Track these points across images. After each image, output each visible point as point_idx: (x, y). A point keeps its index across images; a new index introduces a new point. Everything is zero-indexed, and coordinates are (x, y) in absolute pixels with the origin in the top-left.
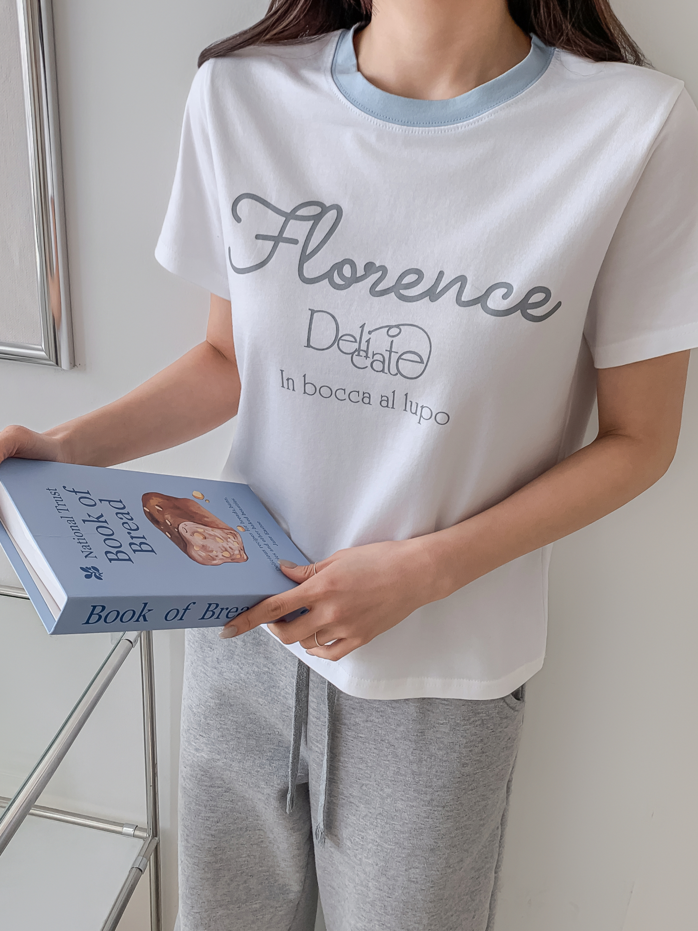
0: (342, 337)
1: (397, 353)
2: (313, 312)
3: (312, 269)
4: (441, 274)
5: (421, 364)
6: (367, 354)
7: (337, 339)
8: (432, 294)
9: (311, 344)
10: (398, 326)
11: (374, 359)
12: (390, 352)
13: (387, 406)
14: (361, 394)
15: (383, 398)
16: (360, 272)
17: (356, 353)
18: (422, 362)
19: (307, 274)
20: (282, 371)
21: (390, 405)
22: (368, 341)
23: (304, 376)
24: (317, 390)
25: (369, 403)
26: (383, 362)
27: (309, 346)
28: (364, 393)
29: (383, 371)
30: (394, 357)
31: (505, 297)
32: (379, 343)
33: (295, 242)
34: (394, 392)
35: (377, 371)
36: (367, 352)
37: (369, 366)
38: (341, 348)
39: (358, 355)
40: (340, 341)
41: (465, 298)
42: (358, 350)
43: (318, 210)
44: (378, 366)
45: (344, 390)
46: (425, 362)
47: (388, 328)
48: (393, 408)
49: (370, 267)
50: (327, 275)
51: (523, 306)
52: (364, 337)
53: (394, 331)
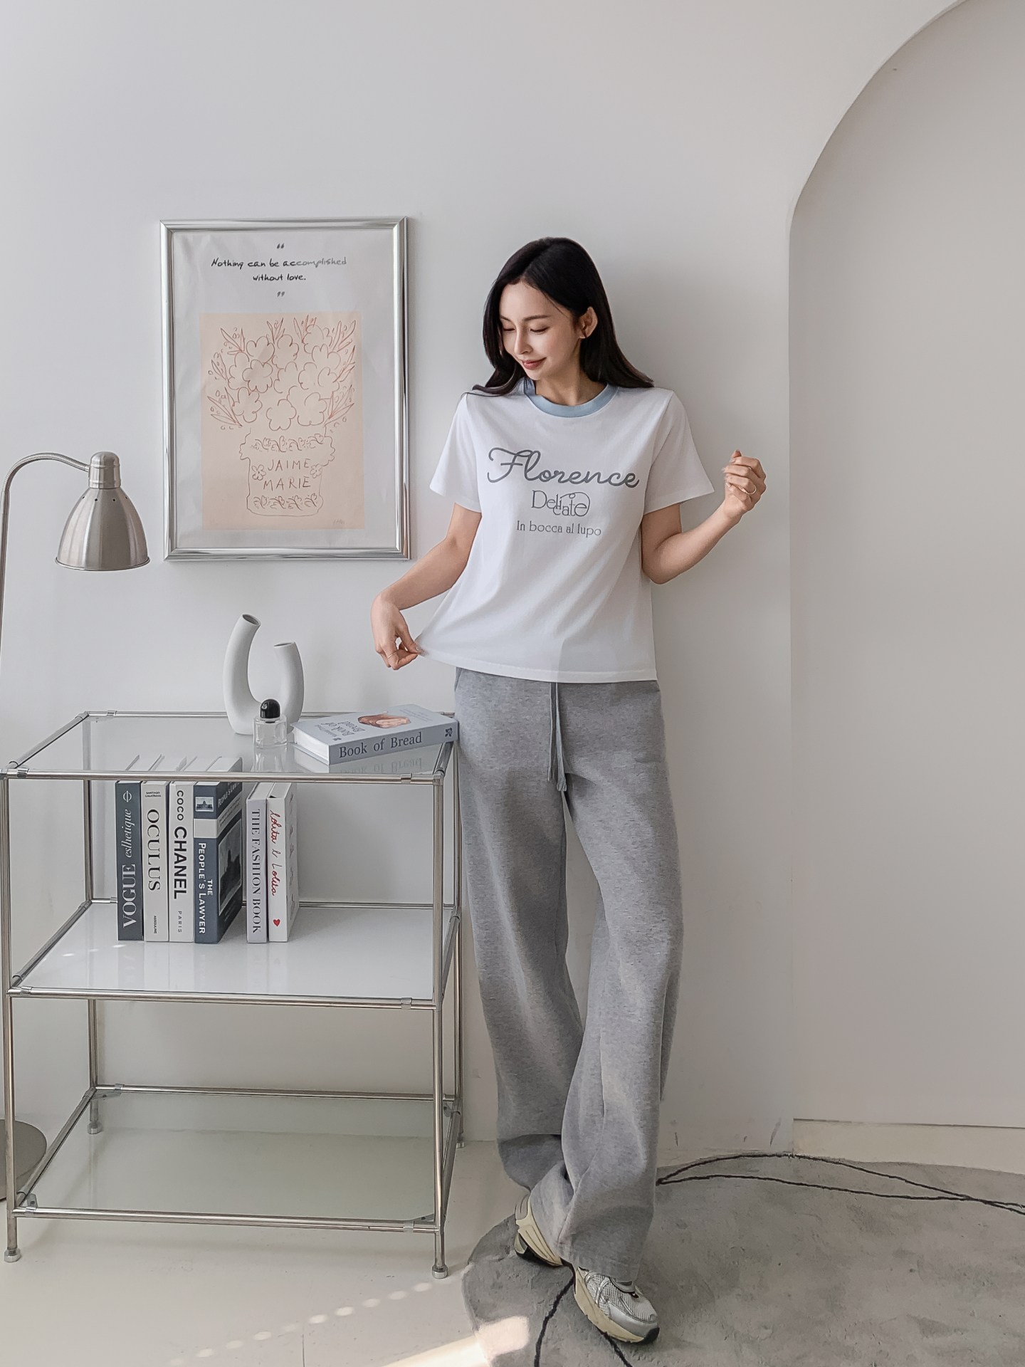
0: (548, 501)
1: (575, 505)
2: (534, 492)
3: (530, 475)
4: (588, 473)
7: (546, 503)
8: (586, 480)
9: (535, 505)
10: (573, 494)
11: (564, 509)
12: (571, 505)
13: (570, 532)
14: (558, 527)
15: (568, 528)
16: (553, 475)
17: (556, 507)
18: (586, 508)
19: (529, 477)
20: (518, 522)
22: (560, 502)
23: (531, 522)
24: (537, 528)
25: (561, 532)
26: (568, 510)
27: (534, 507)
29: (568, 514)
30: (573, 507)
31: (618, 478)
32: (566, 502)
33: (522, 465)
34: (574, 524)
35: (566, 515)
36: (560, 506)
37: (562, 512)
38: (548, 506)
40: (548, 503)
41: (601, 480)
43: (529, 453)
44: (566, 512)
45: (550, 526)
46: (588, 508)
47: (568, 495)
48: (573, 532)
49: (556, 473)
50: (539, 477)
51: (626, 481)
52: (559, 500)
53: (572, 496)
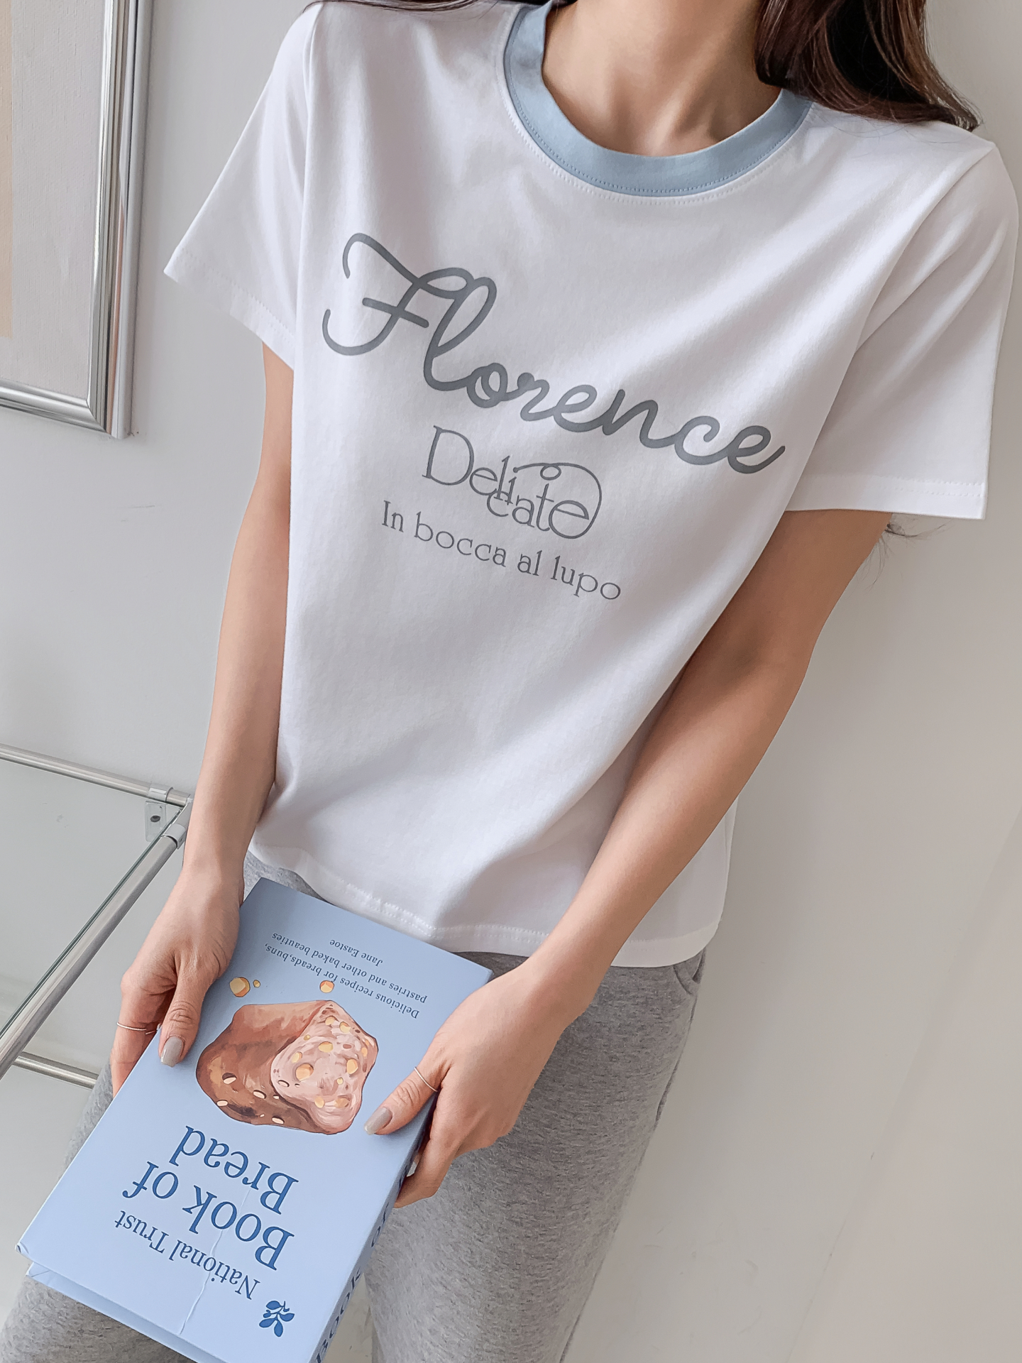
0: (477, 470)
1: (553, 501)
2: (439, 431)
3: (445, 367)
4: (621, 394)
5: (584, 520)
6: (509, 498)
7: (470, 474)
8: (607, 423)
9: (433, 474)
10: (556, 466)
11: (519, 506)
12: (543, 498)
13: (528, 571)
14: (493, 549)
15: (523, 560)
16: (512, 386)
17: (495, 495)
18: (586, 517)
19: (435, 374)
20: (387, 503)
21: (532, 570)
22: (512, 481)
23: (419, 514)
24: (433, 536)
25: (502, 564)
26: (531, 512)
27: (428, 475)
28: (497, 549)
29: (529, 523)
30: (548, 506)
31: (709, 436)
32: (529, 486)
33: (425, 323)
34: (540, 553)
35: (521, 523)
36: (509, 495)
37: (511, 514)
38: (474, 485)
39: (498, 498)
40: (474, 476)
41: (654, 434)
42: (498, 492)
43: (462, 283)
44: (522, 515)
45: (471, 541)
46: (591, 518)
47: (542, 467)
48: (536, 574)
49: (525, 380)
50: (466, 383)
51: (732, 452)
52: (509, 475)
53: (550, 472)
